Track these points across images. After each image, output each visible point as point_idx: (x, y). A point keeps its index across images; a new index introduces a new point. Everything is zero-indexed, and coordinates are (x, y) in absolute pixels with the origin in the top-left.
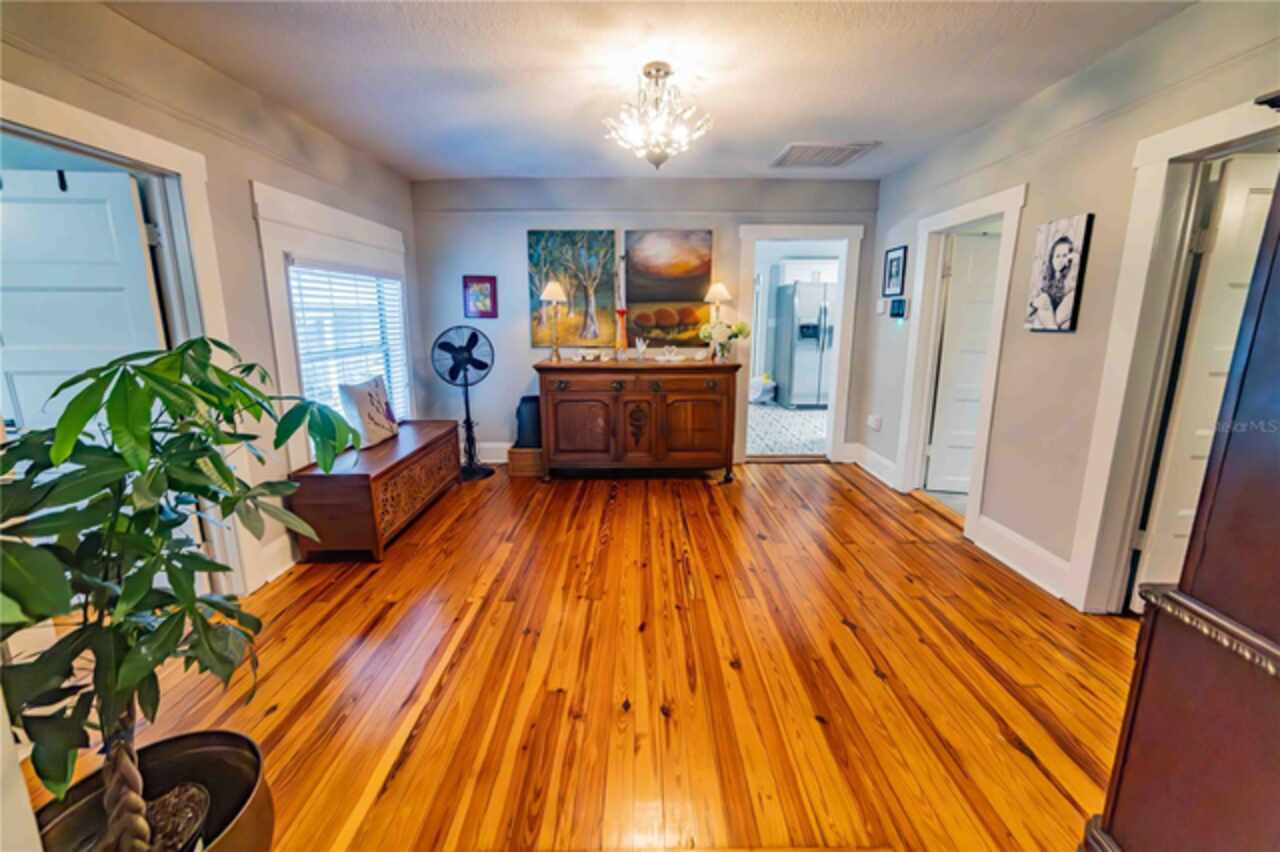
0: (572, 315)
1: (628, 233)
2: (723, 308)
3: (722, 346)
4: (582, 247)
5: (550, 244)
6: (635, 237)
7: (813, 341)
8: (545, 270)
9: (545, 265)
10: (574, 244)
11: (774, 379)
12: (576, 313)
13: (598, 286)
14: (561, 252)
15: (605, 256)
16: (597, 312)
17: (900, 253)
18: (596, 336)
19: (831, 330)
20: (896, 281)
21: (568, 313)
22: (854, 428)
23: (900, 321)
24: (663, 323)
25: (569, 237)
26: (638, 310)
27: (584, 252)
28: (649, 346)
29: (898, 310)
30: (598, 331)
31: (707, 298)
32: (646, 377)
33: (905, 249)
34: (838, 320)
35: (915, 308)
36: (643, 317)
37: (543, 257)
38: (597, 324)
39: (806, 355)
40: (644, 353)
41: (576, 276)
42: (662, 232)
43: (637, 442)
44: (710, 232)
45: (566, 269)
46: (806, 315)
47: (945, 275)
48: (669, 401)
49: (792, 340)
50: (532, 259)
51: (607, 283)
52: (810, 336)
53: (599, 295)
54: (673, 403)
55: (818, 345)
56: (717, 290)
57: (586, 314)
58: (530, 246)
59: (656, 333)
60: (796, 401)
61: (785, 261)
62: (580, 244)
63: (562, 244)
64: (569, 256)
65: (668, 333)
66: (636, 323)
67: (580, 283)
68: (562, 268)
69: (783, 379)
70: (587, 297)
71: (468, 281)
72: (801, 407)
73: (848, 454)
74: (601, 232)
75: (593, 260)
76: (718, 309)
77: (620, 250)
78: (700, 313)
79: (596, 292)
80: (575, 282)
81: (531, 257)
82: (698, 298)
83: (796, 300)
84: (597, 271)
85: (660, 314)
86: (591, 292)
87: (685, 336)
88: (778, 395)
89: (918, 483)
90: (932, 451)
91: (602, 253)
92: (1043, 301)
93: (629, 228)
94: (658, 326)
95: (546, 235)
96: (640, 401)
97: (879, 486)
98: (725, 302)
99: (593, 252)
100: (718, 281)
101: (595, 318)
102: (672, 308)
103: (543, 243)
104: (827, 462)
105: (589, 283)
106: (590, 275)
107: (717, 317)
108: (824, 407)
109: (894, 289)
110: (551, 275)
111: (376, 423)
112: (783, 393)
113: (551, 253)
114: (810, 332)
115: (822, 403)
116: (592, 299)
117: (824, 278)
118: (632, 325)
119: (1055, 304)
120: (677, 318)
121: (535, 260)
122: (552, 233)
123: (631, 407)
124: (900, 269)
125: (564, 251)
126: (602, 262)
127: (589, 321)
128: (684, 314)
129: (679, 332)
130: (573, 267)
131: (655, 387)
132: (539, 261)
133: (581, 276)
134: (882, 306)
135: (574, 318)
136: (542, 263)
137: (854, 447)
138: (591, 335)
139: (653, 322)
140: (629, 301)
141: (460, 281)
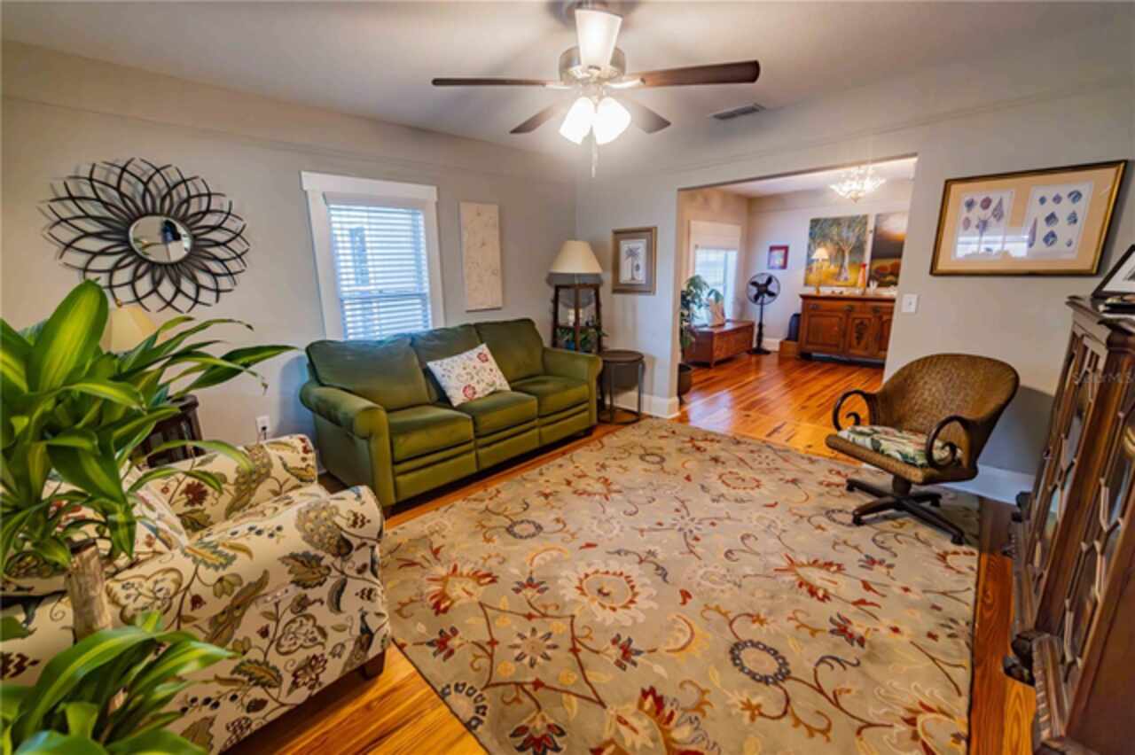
0: (832, 267)
1: (877, 216)
4: (844, 226)
5: (823, 226)
6: (882, 217)
8: (818, 241)
9: (819, 239)
10: (839, 225)
12: (834, 266)
13: (852, 249)
14: (830, 231)
15: (859, 231)
16: (849, 265)
18: (845, 279)
21: (830, 266)
25: (837, 221)
26: (879, 263)
27: (845, 229)
28: (878, 285)
30: (847, 277)
36: (882, 268)
37: (818, 234)
38: (848, 272)
40: (875, 290)
41: (838, 244)
43: (859, 343)
45: (832, 240)
48: (884, 319)
51: (859, 247)
53: (852, 255)
57: (842, 266)
58: (811, 229)
59: (887, 278)
62: (842, 225)
63: (831, 225)
64: (835, 232)
66: (875, 272)
67: (840, 248)
68: (829, 240)
70: (843, 257)
71: (772, 249)
74: (858, 217)
75: (851, 233)
77: (871, 227)
79: (851, 252)
80: (836, 248)
81: (811, 234)
84: (853, 240)
86: (847, 254)
91: (857, 230)
93: (878, 213)
94: (890, 274)
95: (821, 221)
96: (864, 318)
99: (851, 229)
101: (847, 269)
103: (819, 226)
105: (846, 248)
106: (847, 243)
110: (822, 244)
113: (823, 232)
116: (847, 257)
121: (813, 236)
122: (827, 219)
123: (857, 321)
125: (832, 229)
126: (857, 234)
127: (843, 271)
130: (837, 239)
131: (874, 311)
132: (815, 236)
133: (841, 244)
135: (833, 269)
136: (817, 237)
138: (842, 279)
139: (889, 270)
140: (873, 257)
141: (768, 249)
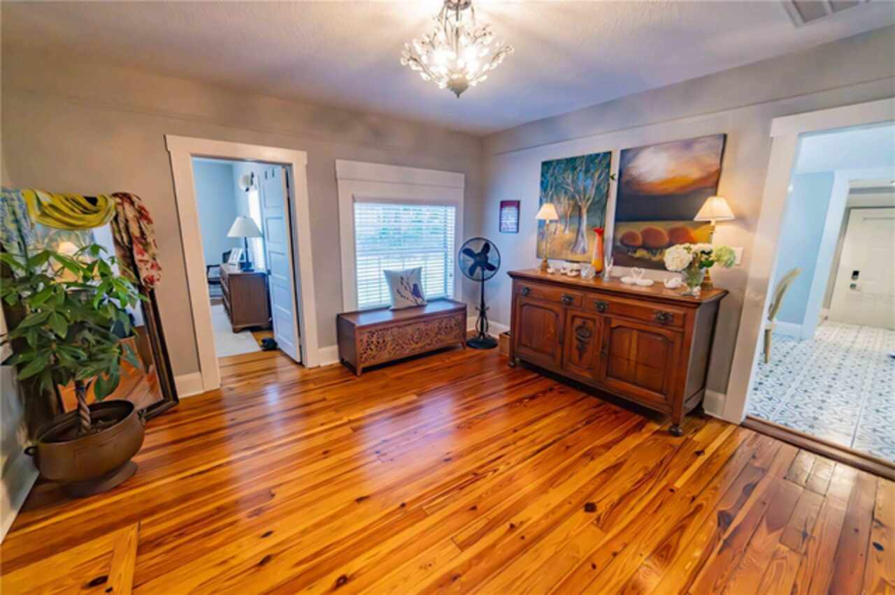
0: (567, 232)
1: (623, 152)
4: (581, 171)
5: (556, 171)
6: (630, 155)
8: (550, 194)
9: (551, 189)
10: (574, 168)
12: (570, 230)
13: (590, 206)
14: (564, 178)
15: (600, 176)
16: (588, 229)
18: (584, 251)
21: (565, 230)
24: (651, 243)
25: (571, 163)
26: (626, 229)
27: (582, 175)
30: (586, 247)
31: (698, 217)
32: (592, 296)
36: (630, 236)
37: (550, 182)
38: (586, 239)
41: (573, 197)
42: (658, 146)
43: (581, 358)
44: (725, 137)
45: (566, 193)
48: (613, 325)
50: (544, 186)
51: (598, 202)
53: (590, 214)
54: (617, 328)
56: (714, 208)
57: (578, 231)
58: (543, 175)
59: (641, 253)
62: (579, 168)
63: (565, 170)
64: (569, 181)
65: (655, 255)
66: (622, 241)
67: (576, 204)
68: (563, 191)
70: (580, 217)
71: (504, 204)
74: (598, 155)
75: (589, 182)
77: (615, 170)
78: (695, 234)
79: (588, 211)
80: (572, 202)
81: (542, 183)
84: (591, 192)
85: (647, 233)
86: (584, 211)
91: (597, 175)
93: (624, 147)
94: (644, 247)
95: (554, 164)
96: (587, 319)
99: (589, 175)
101: (585, 235)
102: (663, 227)
103: (551, 171)
105: (584, 203)
106: (585, 196)
110: (555, 197)
111: (402, 296)
113: (556, 179)
116: (585, 217)
118: (618, 244)
120: (667, 239)
121: (544, 185)
122: (559, 162)
123: (579, 322)
125: (566, 176)
126: (596, 183)
127: (580, 238)
128: (676, 234)
130: (572, 190)
131: (600, 307)
132: (547, 186)
133: (577, 197)
135: (569, 235)
136: (549, 189)
138: (579, 251)
139: (640, 241)
140: (618, 219)
141: (499, 204)
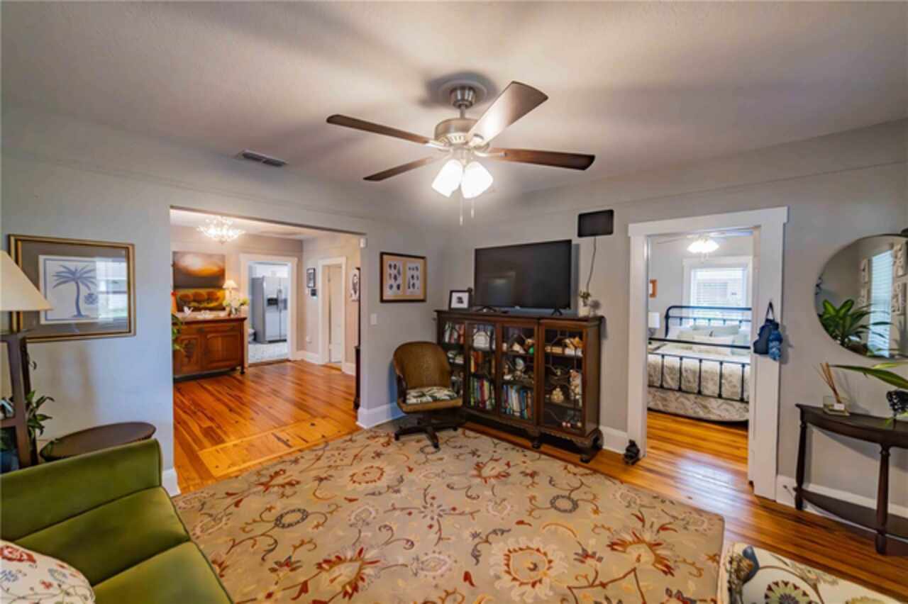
1: (175, 253)
2: (233, 292)
3: (236, 310)
6: (180, 255)
7: (275, 306)
11: (253, 328)
17: (312, 271)
19: (285, 301)
20: (312, 282)
22: (301, 345)
23: (315, 297)
24: (198, 299)
26: (182, 292)
28: (193, 311)
29: (314, 293)
31: (225, 286)
32: (194, 326)
33: (314, 270)
34: (289, 295)
35: (320, 292)
36: (184, 296)
39: (271, 315)
40: (190, 314)
42: (195, 254)
43: (190, 361)
44: (224, 255)
46: (270, 292)
47: (329, 281)
48: (208, 337)
49: (263, 307)
52: (274, 304)
54: (210, 338)
55: (277, 308)
56: (229, 283)
59: (194, 304)
60: (268, 339)
61: (257, 265)
65: (202, 304)
66: (181, 299)
69: (260, 328)
72: (271, 342)
73: (298, 356)
76: (230, 292)
78: (219, 294)
82: (220, 287)
83: (265, 285)
85: (196, 295)
87: (212, 305)
88: (256, 338)
89: (327, 360)
90: (332, 347)
92: (353, 292)
93: (175, 250)
94: (195, 301)
96: (191, 339)
97: (313, 365)
98: (233, 289)
100: (229, 279)
102: (203, 292)
104: (289, 361)
107: (231, 296)
108: (285, 341)
109: (311, 285)
112: (260, 336)
114: (273, 302)
115: (282, 338)
117: (279, 275)
118: (179, 300)
119: (355, 292)
120: (206, 297)
123: (186, 342)
124: (313, 276)
128: (209, 294)
129: (208, 303)
131: (200, 331)
134: (308, 291)
137: (301, 353)
139: (192, 298)
140: (176, 288)
